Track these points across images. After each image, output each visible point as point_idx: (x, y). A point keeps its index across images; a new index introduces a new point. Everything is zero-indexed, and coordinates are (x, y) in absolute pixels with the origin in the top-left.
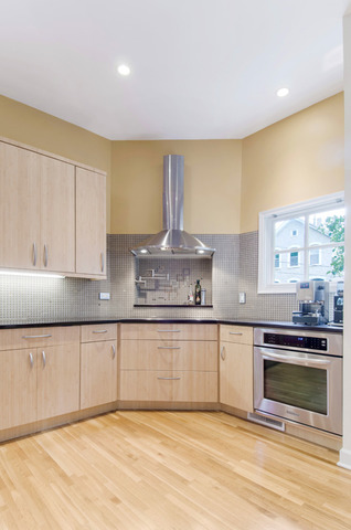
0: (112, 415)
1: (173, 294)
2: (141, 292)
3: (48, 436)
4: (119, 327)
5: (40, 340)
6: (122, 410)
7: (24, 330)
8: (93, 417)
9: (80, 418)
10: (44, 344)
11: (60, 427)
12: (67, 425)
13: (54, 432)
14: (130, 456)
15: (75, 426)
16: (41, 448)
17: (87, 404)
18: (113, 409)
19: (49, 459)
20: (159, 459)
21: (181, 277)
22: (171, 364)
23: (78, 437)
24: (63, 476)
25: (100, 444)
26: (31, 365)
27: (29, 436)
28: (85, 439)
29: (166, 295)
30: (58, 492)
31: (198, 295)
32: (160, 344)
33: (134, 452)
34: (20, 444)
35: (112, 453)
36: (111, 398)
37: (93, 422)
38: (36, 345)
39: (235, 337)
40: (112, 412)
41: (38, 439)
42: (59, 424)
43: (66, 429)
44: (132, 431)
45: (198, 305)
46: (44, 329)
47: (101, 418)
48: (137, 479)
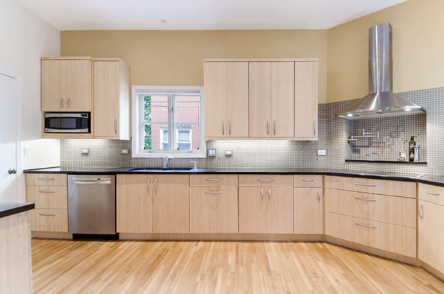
0: (319, 245)
1: (386, 150)
2: (354, 148)
3: (272, 245)
4: (324, 178)
5: (267, 182)
6: (328, 243)
7: (259, 176)
8: (305, 242)
9: (296, 240)
10: (269, 185)
11: (281, 242)
12: (287, 242)
13: (277, 243)
14: (314, 274)
15: (290, 244)
16: (265, 250)
17: (299, 230)
18: (322, 240)
19: (266, 257)
20: (334, 283)
21: (395, 134)
22: (368, 214)
23: (289, 251)
24: (268, 269)
25: (299, 259)
26: (262, 198)
27: (262, 241)
28: (292, 253)
29: (379, 151)
30: (261, 277)
31: (412, 151)
32: (357, 195)
33: (319, 273)
34: (256, 244)
35: (304, 267)
36: (318, 231)
37: (303, 245)
38: (265, 185)
39: (433, 197)
40: (321, 242)
41: (266, 245)
42: (281, 240)
43: (284, 244)
44: (326, 259)
45: (411, 161)
46: (270, 176)
47: (310, 244)
48: (310, 288)
